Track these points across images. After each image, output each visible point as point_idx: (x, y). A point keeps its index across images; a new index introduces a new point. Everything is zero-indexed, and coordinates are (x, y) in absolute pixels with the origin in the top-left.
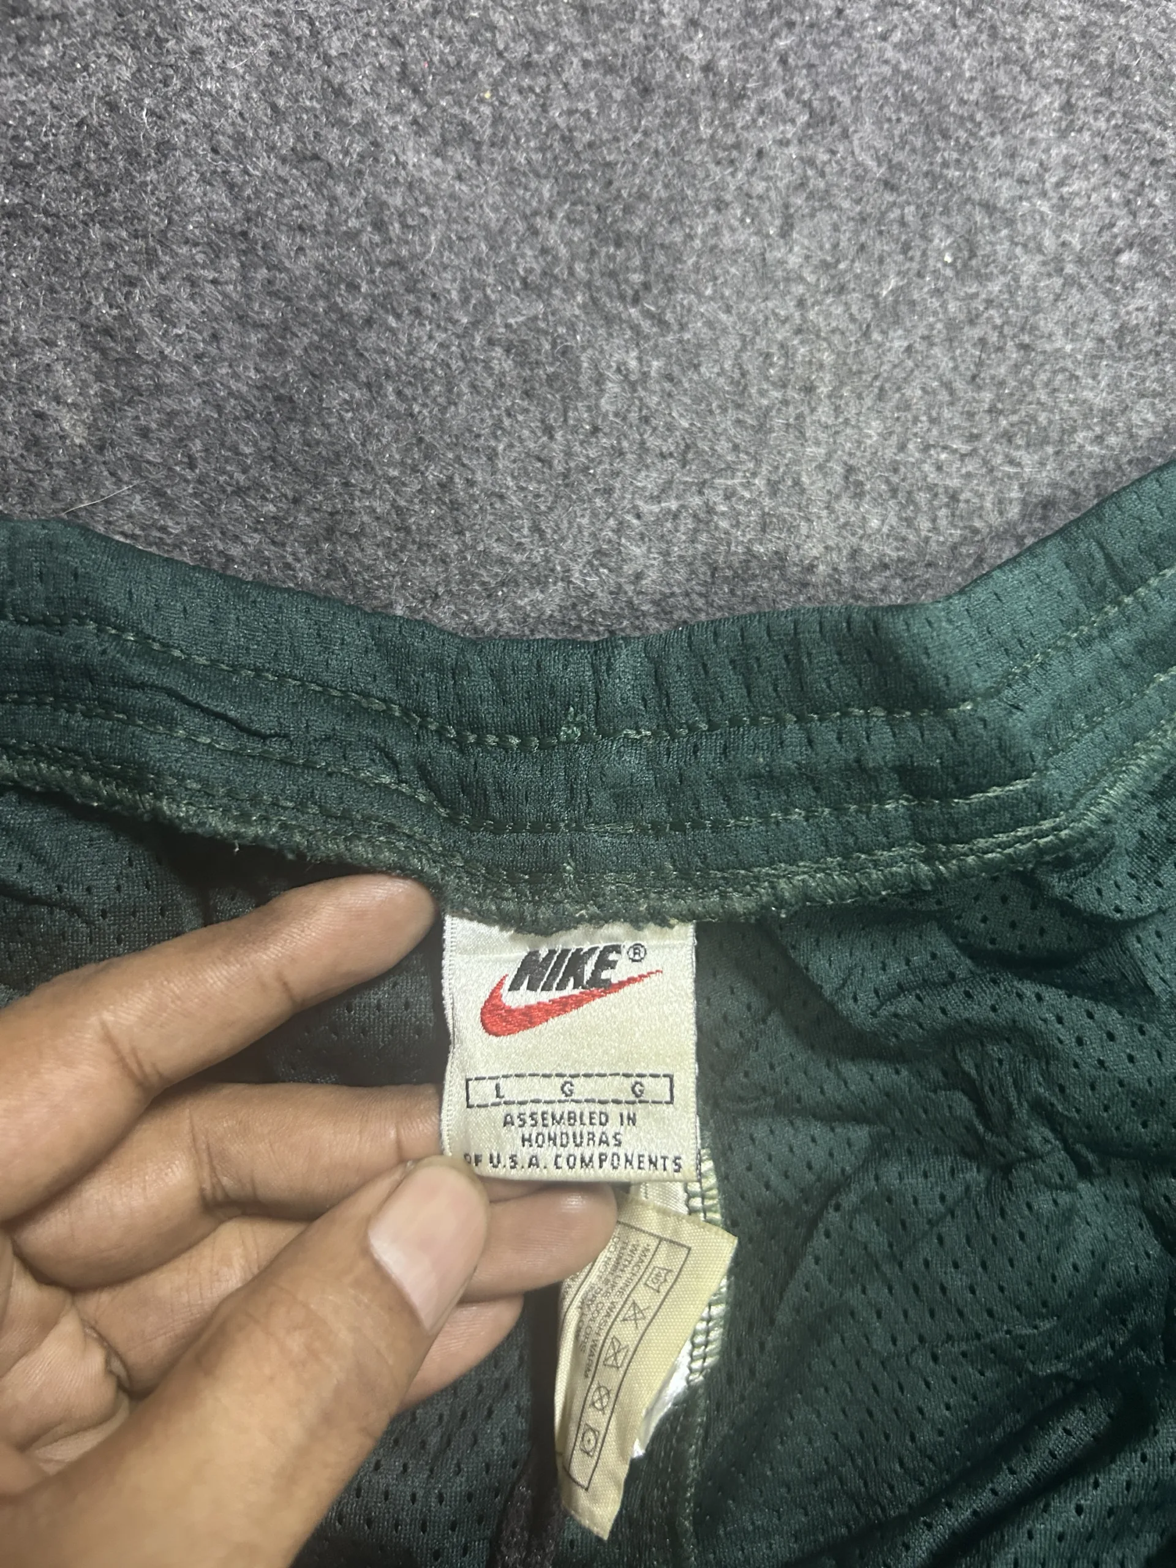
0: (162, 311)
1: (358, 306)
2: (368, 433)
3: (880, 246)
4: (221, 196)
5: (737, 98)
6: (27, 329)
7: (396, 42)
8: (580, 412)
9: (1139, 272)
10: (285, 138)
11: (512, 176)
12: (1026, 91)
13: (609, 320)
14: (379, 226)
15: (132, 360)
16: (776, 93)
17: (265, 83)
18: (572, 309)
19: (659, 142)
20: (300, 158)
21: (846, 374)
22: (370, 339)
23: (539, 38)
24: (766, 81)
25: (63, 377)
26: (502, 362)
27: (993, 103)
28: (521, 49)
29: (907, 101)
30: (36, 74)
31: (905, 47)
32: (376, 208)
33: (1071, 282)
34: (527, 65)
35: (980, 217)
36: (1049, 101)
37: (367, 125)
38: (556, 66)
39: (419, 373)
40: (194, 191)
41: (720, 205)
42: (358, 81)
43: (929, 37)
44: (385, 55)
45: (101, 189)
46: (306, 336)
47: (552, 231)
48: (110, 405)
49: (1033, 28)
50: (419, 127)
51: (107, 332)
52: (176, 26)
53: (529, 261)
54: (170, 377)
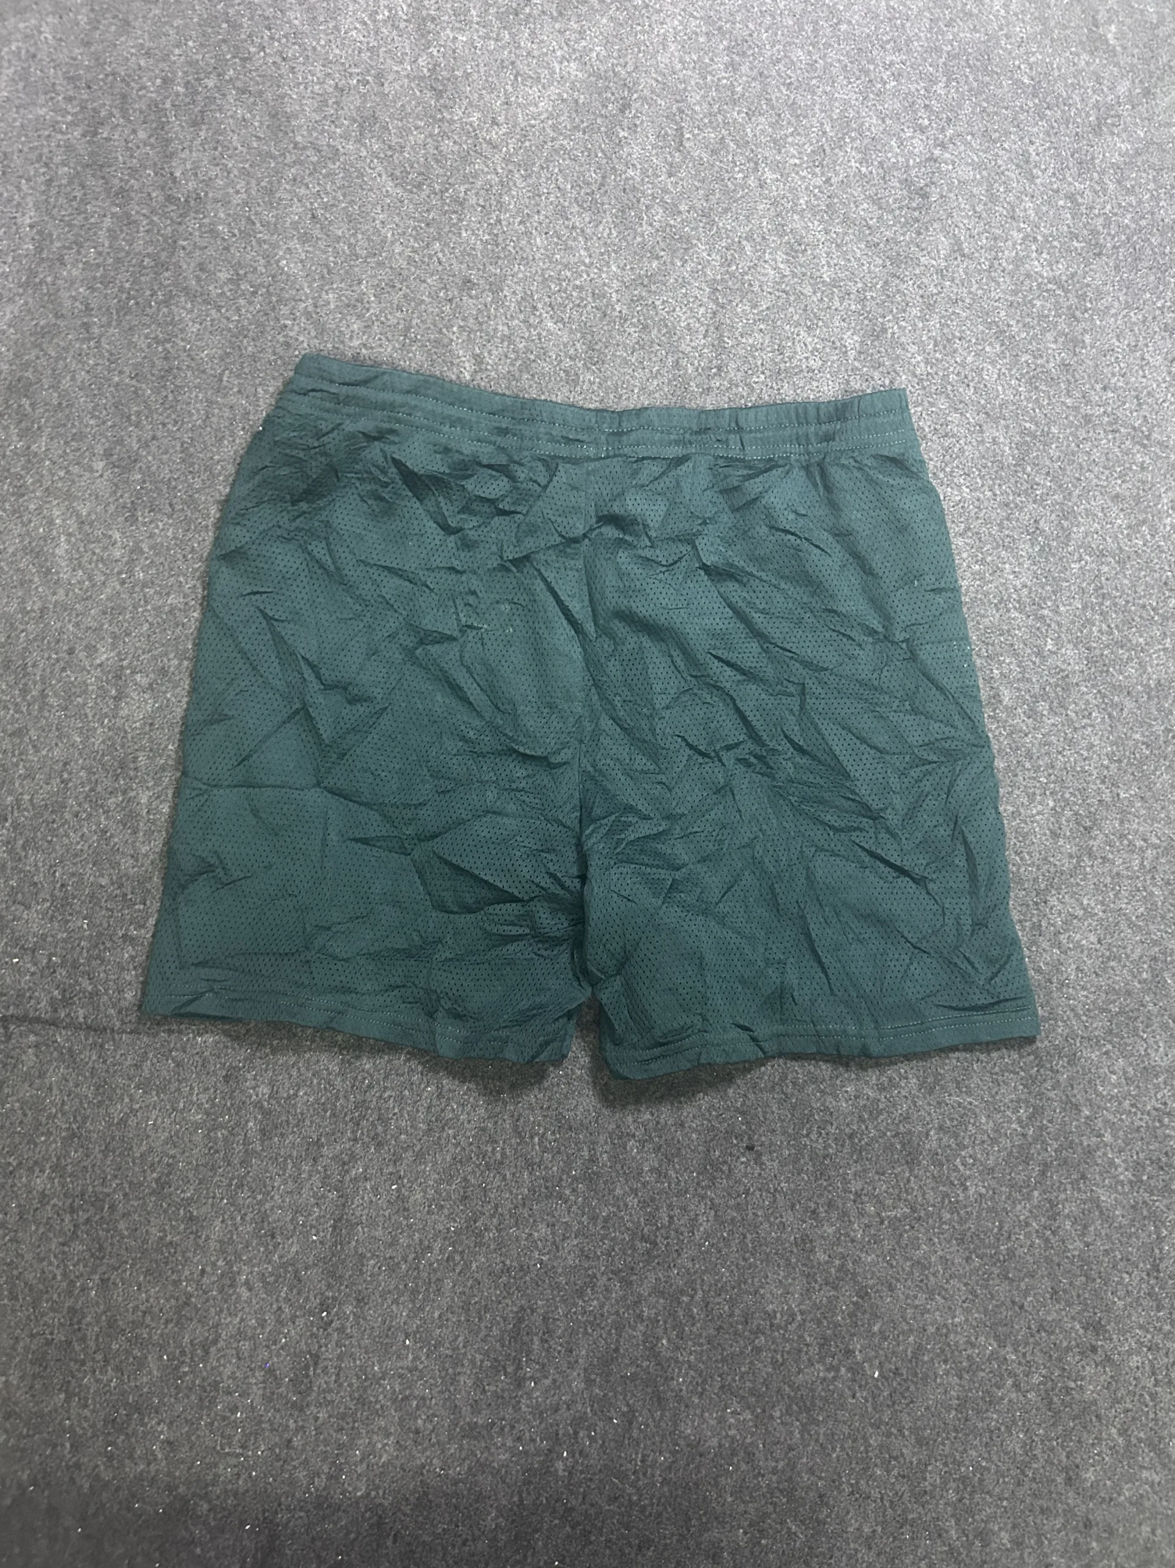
0: (489, 352)
1: (532, 357)
2: (530, 386)
3: (654, 359)
4: (506, 328)
5: (626, 320)
6: (461, 353)
7: (550, 297)
8: (578, 389)
9: (715, 374)
10: (522, 317)
11: (571, 331)
12: (697, 325)
13: (588, 369)
14: (540, 339)
15: (481, 362)
16: (635, 320)
17: (519, 303)
18: (580, 365)
19: (606, 328)
20: (524, 322)
21: (642, 389)
22: (533, 365)
23: (582, 299)
24: (633, 317)
25: (467, 365)
26: (562, 374)
27: (688, 327)
28: (578, 302)
29: (666, 326)
30: (471, 297)
31: (668, 313)
32: (539, 334)
33: (700, 374)
34: (579, 305)
35: (681, 355)
36: (702, 329)
37: (541, 315)
38: (586, 306)
39: (543, 374)
40: (500, 327)
41: (618, 345)
42: (540, 306)
43: (674, 310)
44: (547, 300)
45: (481, 324)
46: (519, 362)
47: (578, 345)
48: (476, 372)
49: (702, 310)
50: (552, 317)
51: (478, 355)
52: (502, 291)
53: (572, 352)
54: (489, 367)
